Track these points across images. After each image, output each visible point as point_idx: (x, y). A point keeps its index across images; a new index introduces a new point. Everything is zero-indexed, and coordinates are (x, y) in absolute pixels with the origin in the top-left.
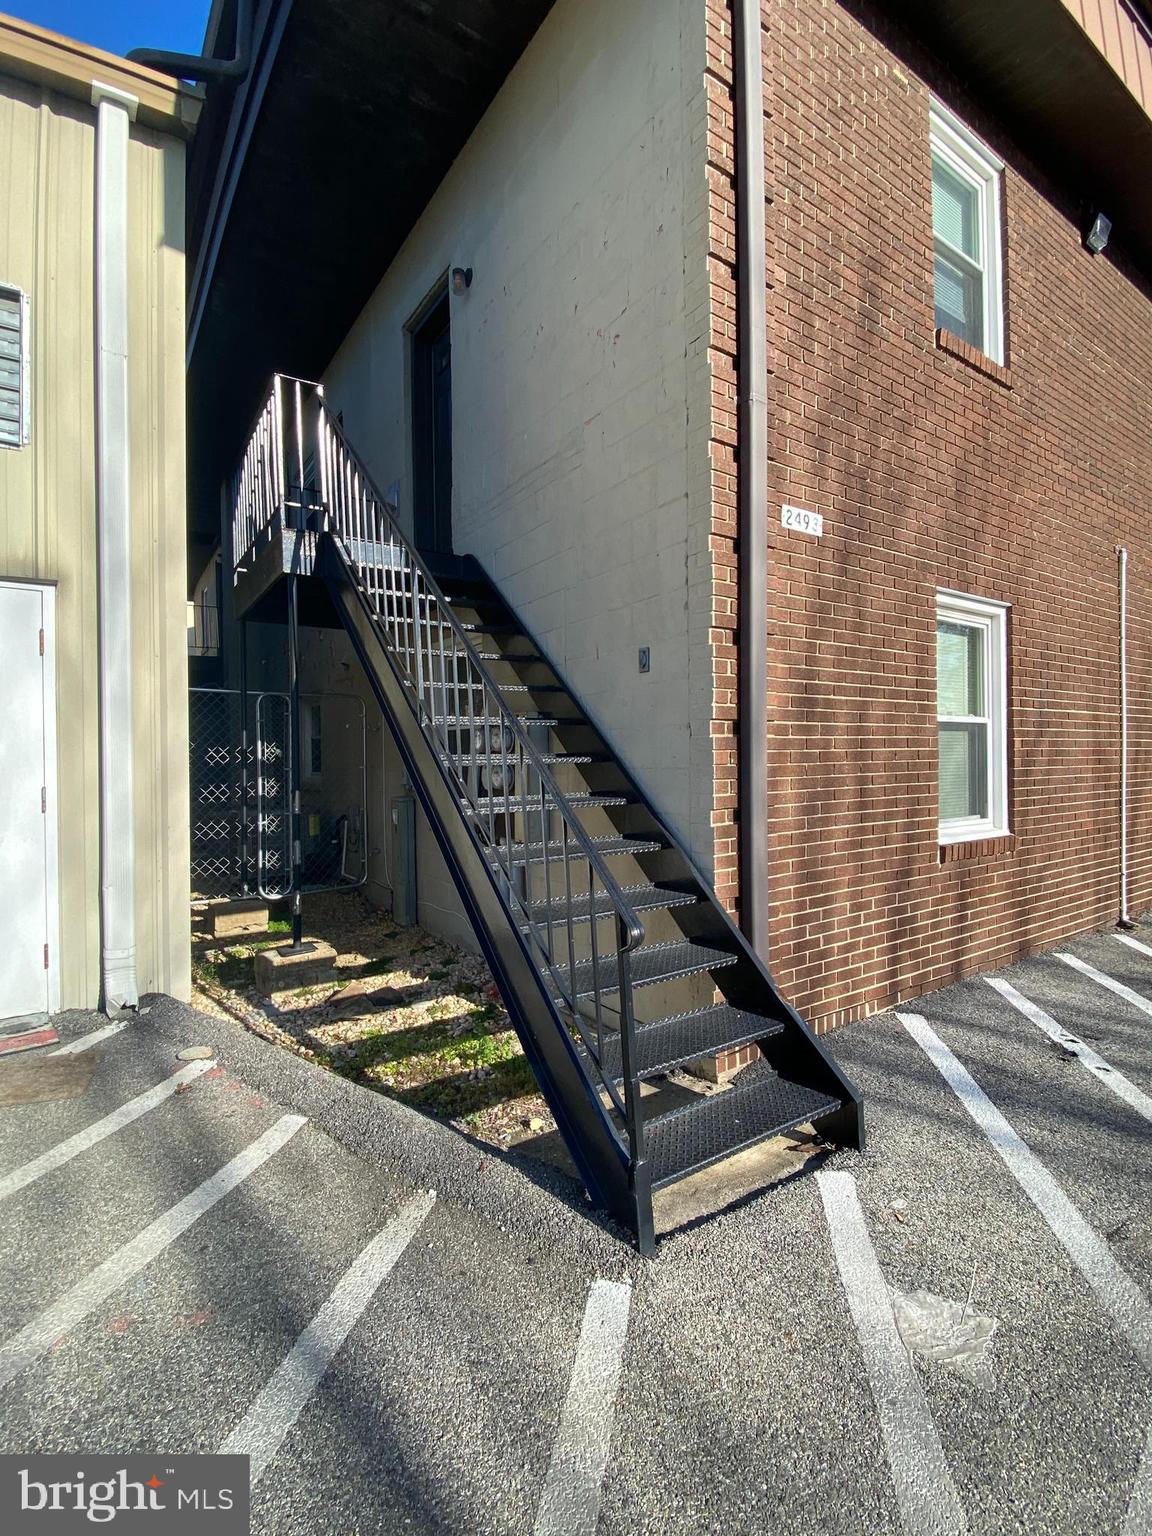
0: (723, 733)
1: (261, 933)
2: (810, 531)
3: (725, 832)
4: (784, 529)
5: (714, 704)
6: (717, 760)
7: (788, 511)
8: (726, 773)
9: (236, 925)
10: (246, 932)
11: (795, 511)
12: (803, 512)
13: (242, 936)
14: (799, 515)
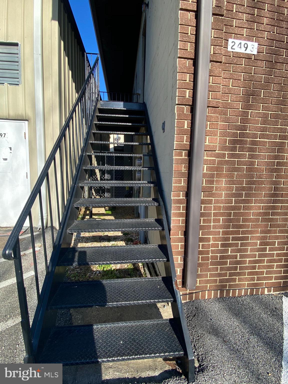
0: (182, 156)
1: (102, 213)
2: (248, 52)
3: (179, 202)
4: (229, 52)
5: (175, 143)
6: (175, 168)
7: (232, 42)
8: (181, 175)
9: (97, 211)
10: (99, 213)
11: (237, 42)
12: (243, 42)
13: (98, 213)
14: (240, 43)
